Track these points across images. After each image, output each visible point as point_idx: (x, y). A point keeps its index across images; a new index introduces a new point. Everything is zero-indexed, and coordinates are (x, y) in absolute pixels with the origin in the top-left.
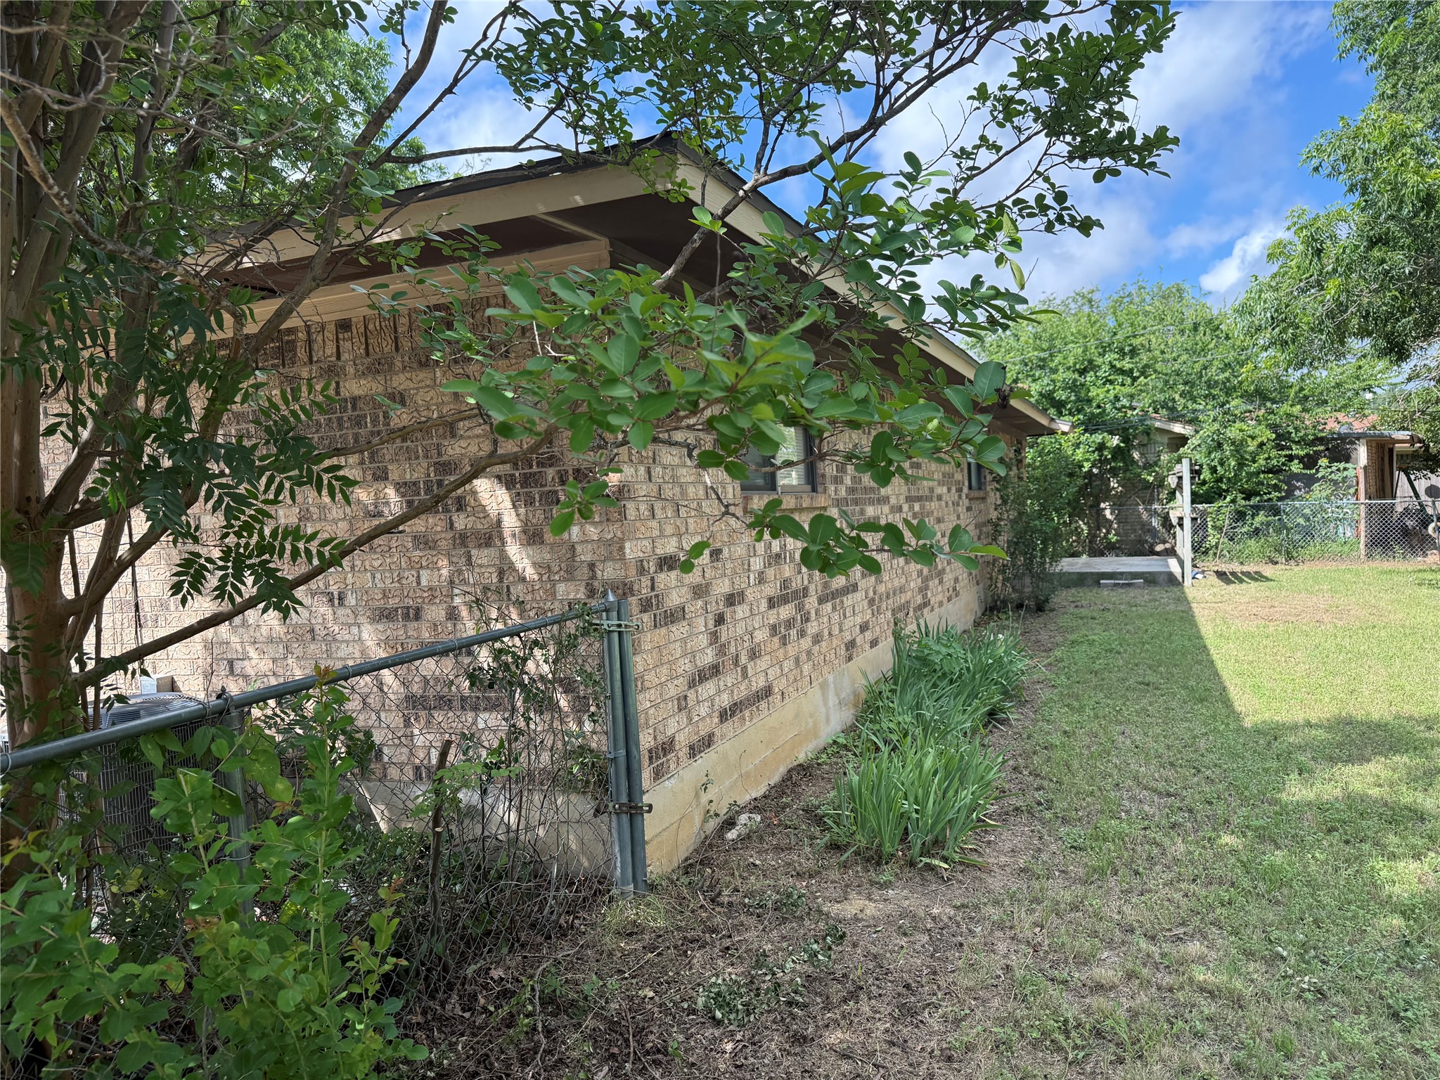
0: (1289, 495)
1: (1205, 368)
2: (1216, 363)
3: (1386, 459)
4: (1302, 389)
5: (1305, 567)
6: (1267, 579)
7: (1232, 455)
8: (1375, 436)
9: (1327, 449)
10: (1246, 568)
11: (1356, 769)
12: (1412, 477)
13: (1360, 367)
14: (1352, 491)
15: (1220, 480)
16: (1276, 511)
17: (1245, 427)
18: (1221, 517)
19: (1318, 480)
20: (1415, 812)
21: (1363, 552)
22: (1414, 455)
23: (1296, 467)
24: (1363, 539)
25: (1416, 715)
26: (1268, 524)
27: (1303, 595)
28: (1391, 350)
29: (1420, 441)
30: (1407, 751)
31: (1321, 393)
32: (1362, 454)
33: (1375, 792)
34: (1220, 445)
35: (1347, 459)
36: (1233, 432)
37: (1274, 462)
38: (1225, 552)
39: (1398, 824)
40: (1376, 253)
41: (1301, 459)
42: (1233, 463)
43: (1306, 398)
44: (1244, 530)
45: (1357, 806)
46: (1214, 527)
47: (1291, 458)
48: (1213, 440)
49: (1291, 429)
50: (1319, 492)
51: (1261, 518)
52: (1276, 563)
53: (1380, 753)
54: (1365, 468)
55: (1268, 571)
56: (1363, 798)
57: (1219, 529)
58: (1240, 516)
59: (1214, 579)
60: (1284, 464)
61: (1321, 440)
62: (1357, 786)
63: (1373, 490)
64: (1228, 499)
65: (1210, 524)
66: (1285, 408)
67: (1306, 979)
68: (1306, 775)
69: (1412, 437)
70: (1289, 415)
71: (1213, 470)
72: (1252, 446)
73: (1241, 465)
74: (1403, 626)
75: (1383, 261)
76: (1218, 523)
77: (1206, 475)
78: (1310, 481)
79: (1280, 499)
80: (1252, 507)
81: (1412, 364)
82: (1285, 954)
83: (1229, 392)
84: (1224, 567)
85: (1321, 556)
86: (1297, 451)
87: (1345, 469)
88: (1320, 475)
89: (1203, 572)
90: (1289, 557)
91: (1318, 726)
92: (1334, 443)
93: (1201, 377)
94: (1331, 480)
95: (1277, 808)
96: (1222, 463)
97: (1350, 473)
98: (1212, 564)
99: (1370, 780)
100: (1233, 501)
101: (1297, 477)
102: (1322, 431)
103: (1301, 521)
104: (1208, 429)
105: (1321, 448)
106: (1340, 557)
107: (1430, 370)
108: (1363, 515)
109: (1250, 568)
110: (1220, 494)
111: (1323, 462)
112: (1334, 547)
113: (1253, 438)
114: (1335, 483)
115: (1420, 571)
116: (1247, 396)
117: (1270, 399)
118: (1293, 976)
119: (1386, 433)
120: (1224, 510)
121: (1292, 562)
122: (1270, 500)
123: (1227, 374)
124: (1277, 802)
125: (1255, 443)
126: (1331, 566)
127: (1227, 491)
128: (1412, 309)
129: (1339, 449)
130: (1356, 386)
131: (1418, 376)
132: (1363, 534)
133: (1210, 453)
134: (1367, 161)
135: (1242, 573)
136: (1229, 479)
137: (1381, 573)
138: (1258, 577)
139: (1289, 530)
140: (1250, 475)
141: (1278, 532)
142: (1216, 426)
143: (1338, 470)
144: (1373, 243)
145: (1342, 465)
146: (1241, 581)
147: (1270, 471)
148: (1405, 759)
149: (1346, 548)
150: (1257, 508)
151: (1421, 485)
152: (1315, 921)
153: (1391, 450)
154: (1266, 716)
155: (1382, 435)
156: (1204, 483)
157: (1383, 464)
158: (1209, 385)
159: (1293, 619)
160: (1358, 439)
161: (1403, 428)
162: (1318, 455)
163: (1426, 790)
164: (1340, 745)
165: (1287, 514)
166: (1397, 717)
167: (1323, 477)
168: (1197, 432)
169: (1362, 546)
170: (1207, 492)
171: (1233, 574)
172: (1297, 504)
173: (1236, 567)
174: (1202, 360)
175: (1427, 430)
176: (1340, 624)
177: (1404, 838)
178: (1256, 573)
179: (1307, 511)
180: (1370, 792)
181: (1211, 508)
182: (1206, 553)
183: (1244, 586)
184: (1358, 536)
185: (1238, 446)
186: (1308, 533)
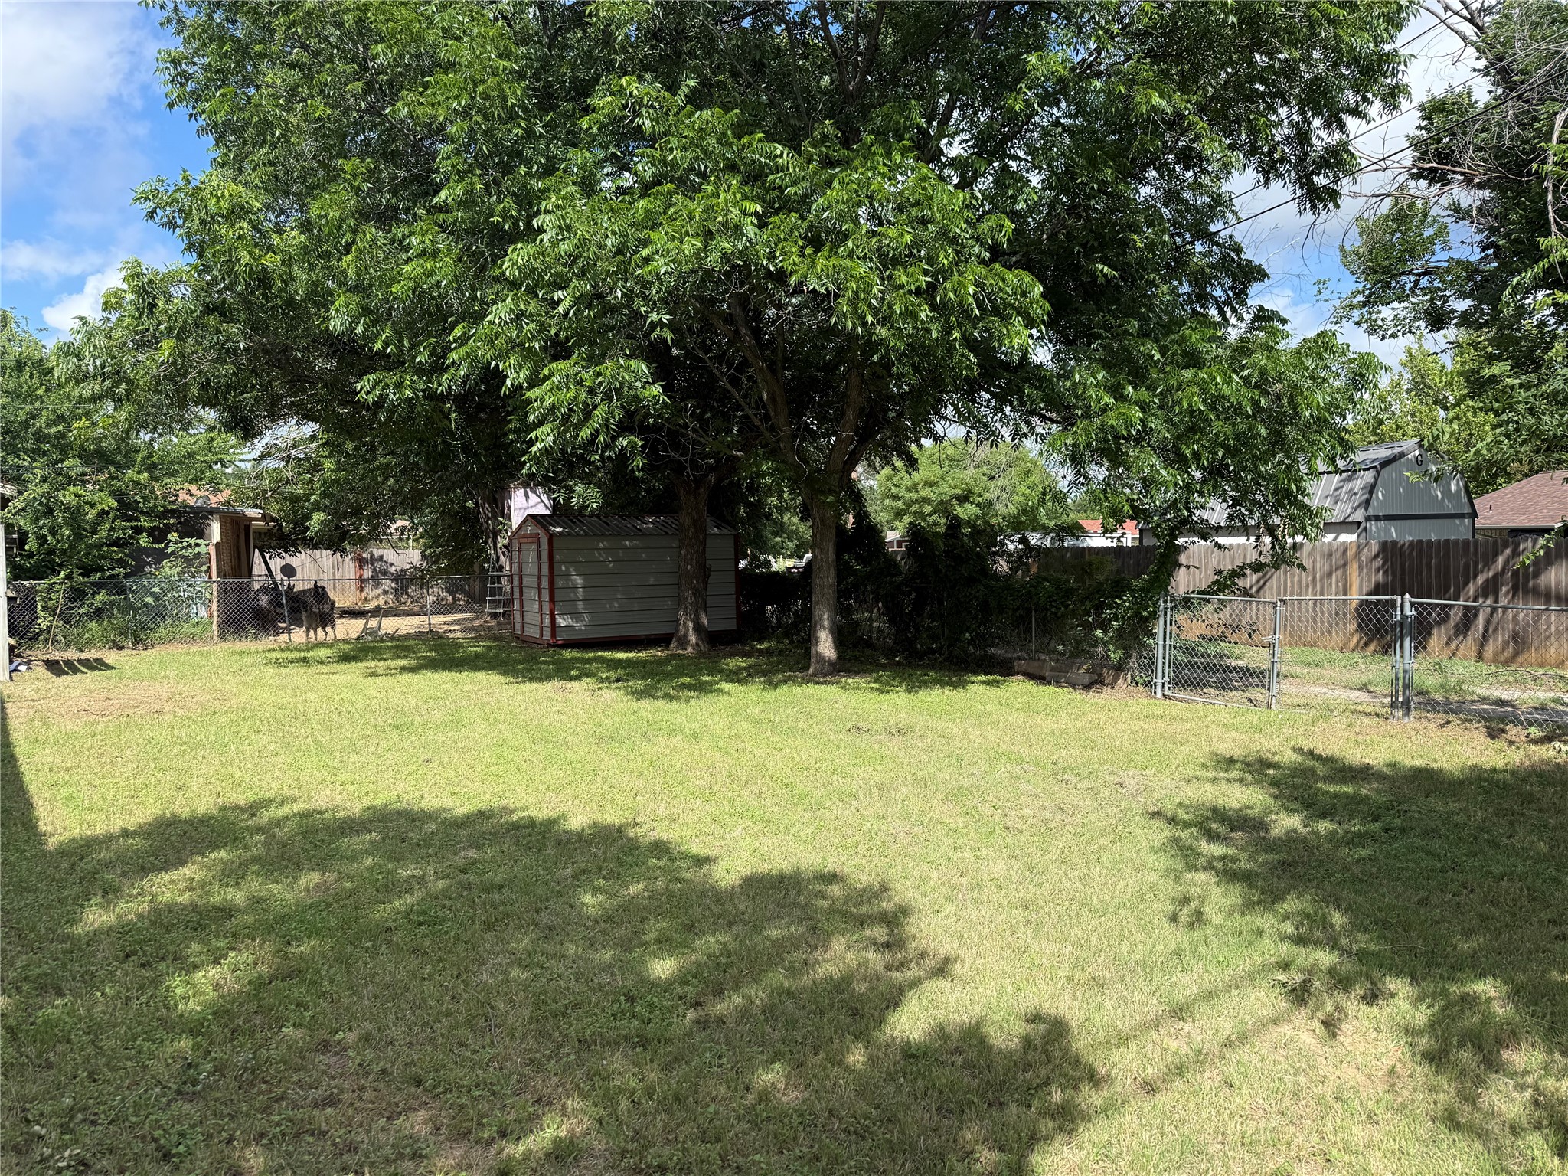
0: (138, 571)
1: (34, 417)
2: (45, 413)
3: (243, 537)
4: (150, 456)
5: (154, 652)
6: (108, 667)
7: (66, 524)
8: (228, 512)
9: (180, 523)
10: (84, 656)
11: (169, 876)
12: (267, 556)
13: (212, 439)
14: (204, 568)
15: (51, 552)
16: (121, 590)
17: (82, 492)
18: (54, 596)
19: (168, 556)
20: (223, 910)
21: (216, 633)
22: (269, 533)
23: (144, 541)
24: (215, 619)
25: (242, 803)
26: (112, 604)
27: (146, 683)
28: (237, 425)
29: (273, 520)
30: (226, 844)
31: (172, 462)
32: (215, 530)
33: (185, 898)
34: (49, 512)
35: (201, 534)
36: (68, 496)
37: (120, 533)
38: (60, 637)
39: (203, 929)
40: (211, 321)
41: (151, 532)
42: (67, 533)
43: (155, 466)
44: (83, 611)
45: (164, 918)
46: (45, 608)
47: (139, 531)
48: (41, 504)
49: (138, 498)
50: (170, 569)
51: (102, 597)
52: (122, 648)
53: (198, 853)
54: (218, 546)
55: (111, 657)
56: (171, 908)
57: (52, 611)
58: (77, 595)
59: (41, 670)
60: (130, 537)
61: (173, 513)
62: (166, 895)
63: (228, 568)
64: (62, 575)
65: (39, 604)
66: (131, 473)
67: (67, 1154)
68: (111, 896)
69: (263, 515)
70: (136, 483)
71: (42, 539)
72: (91, 515)
73: (78, 536)
74: (244, 709)
75: (218, 331)
76: (50, 603)
77: (32, 545)
78: (160, 556)
79: (127, 576)
80: (92, 584)
81: (264, 442)
82: (43, 1132)
83: (64, 450)
84: (57, 655)
85: (172, 638)
86: (145, 523)
87: (198, 545)
88: (169, 550)
89: (28, 663)
90: (137, 641)
91: (135, 833)
92: (187, 516)
93: (27, 426)
94: (183, 557)
95: (67, 946)
96: (53, 532)
97: (202, 549)
98: (42, 653)
99: (182, 885)
100: (69, 577)
101: (147, 551)
102: (173, 503)
103: (149, 600)
104: (35, 491)
105: (172, 521)
106: (193, 638)
107: (279, 450)
108: (215, 594)
109: (90, 655)
110: (54, 570)
111: (173, 536)
112: (186, 628)
113: (92, 505)
114: (186, 559)
115: (269, 650)
116: (84, 456)
117: (114, 463)
118: (52, 1156)
119: (239, 509)
120: (57, 588)
121: (140, 647)
122: (112, 577)
123: (60, 428)
124: (69, 937)
125: (94, 511)
126: (183, 648)
127: (61, 565)
128: (253, 386)
129: (192, 522)
130: (207, 459)
131: (269, 454)
132: (215, 614)
133: (37, 519)
134: (203, 222)
135: (80, 661)
136: (64, 552)
137: (233, 654)
138: (98, 665)
139: (136, 611)
140: (90, 547)
141: (124, 612)
142: (45, 487)
143: (190, 546)
144: (208, 310)
145: (193, 541)
146: (76, 671)
147: (116, 543)
148: (223, 854)
149: (199, 629)
150: (98, 586)
151: (276, 564)
152: (91, 1075)
153: (247, 528)
154: (76, 833)
155: (236, 512)
156: (31, 555)
157: (238, 541)
158: (40, 437)
159: (129, 712)
160: (211, 514)
161: (255, 506)
162: (168, 529)
163: (238, 884)
164: (155, 853)
165: (133, 592)
166: (223, 808)
167: (173, 553)
168: (20, 493)
169: (215, 626)
170: (36, 566)
171: (68, 663)
172: (145, 581)
173: (72, 654)
174: (29, 408)
175: (280, 510)
176: (180, 712)
177: (207, 943)
178: (97, 660)
179: (156, 589)
180: (180, 899)
181: (42, 585)
182: (35, 638)
183: (79, 676)
184: (211, 616)
185: (74, 513)
186: (159, 613)
